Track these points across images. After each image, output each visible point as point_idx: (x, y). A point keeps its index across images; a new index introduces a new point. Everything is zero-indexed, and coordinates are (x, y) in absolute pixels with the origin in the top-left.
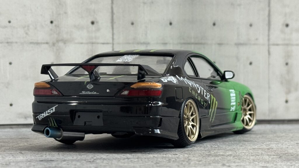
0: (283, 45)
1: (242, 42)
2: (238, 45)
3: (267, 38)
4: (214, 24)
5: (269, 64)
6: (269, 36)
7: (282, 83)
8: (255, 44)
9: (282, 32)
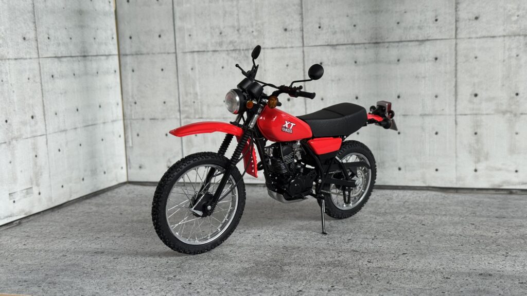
0: (471, 114)
1: (427, 113)
2: (423, 115)
3: (454, 108)
4: (399, 97)
5: (456, 134)
6: (456, 106)
7: (470, 152)
8: (440, 115)
9: (470, 102)
